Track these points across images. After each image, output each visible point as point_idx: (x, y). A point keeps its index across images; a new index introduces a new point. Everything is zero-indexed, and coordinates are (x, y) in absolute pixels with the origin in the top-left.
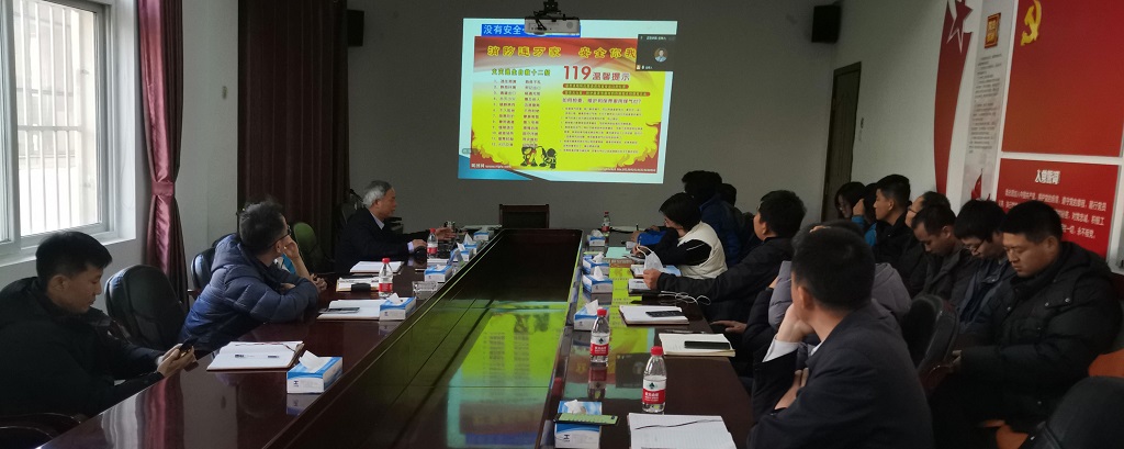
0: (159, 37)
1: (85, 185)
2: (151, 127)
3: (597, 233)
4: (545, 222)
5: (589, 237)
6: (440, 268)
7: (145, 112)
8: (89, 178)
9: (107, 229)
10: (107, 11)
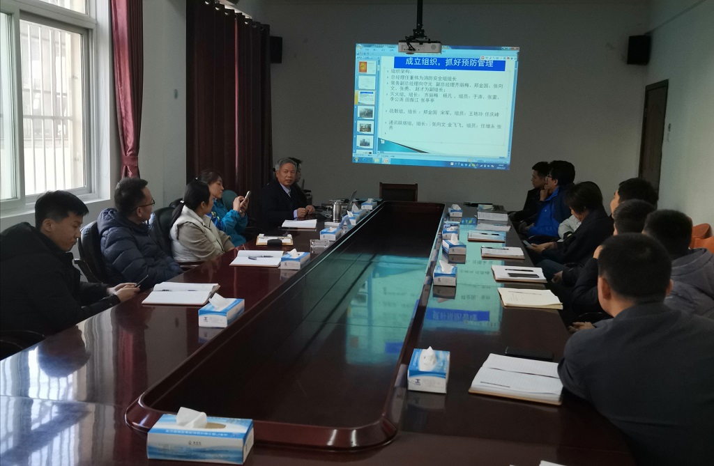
0: (127, 52)
1: (75, 160)
2: (122, 118)
3: (456, 207)
4: (414, 197)
5: (450, 209)
6: (332, 230)
7: (118, 107)
8: (78, 154)
9: (91, 192)
10: (90, 33)
